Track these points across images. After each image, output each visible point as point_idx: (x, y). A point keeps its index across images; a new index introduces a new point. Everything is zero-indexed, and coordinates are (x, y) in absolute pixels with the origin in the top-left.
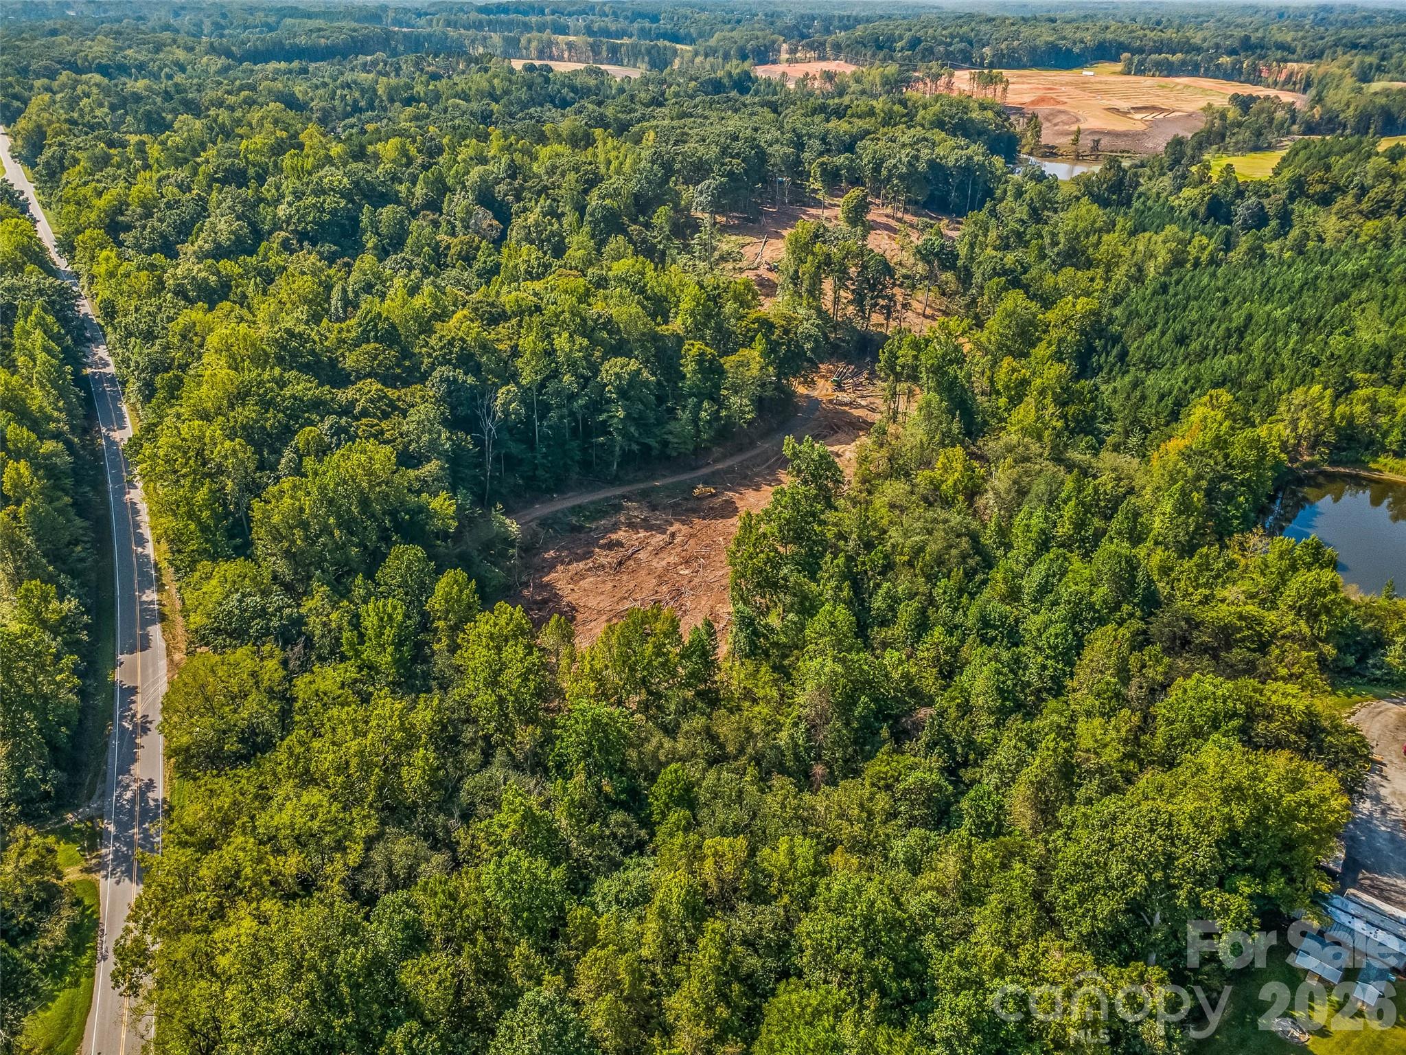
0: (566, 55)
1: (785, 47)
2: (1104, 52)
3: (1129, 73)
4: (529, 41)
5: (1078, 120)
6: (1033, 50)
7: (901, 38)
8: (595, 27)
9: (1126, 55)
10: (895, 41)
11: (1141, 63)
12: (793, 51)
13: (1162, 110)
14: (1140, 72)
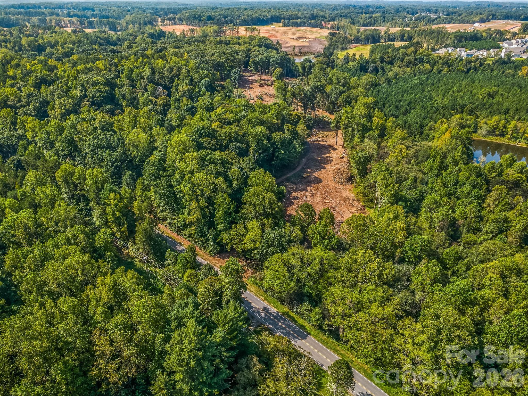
0: (69, 25)
1: (159, 20)
2: (275, 19)
3: (285, 26)
4: (51, 20)
5: (287, 43)
6: (252, 19)
7: (204, 16)
8: (72, 14)
9: (282, 20)
10: (201, 17)
11: (288, 23)
12: (163, 22)
13: (306, 38)
14: (288, 26)
